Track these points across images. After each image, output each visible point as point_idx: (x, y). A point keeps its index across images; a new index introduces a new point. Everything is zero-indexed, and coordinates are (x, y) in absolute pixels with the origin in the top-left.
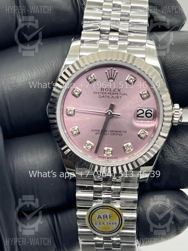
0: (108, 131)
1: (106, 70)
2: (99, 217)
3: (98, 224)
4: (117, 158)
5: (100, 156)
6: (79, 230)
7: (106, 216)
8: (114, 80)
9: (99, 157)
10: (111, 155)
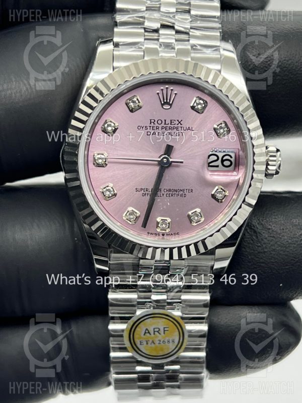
0: (162, 190)
1: (158, 89)
2: (147, 332)
3: (145, 343)
4: (178, 234)
7: (158, 330)
8: (171, 105)
9: (148, 233)
10: (168, 230)
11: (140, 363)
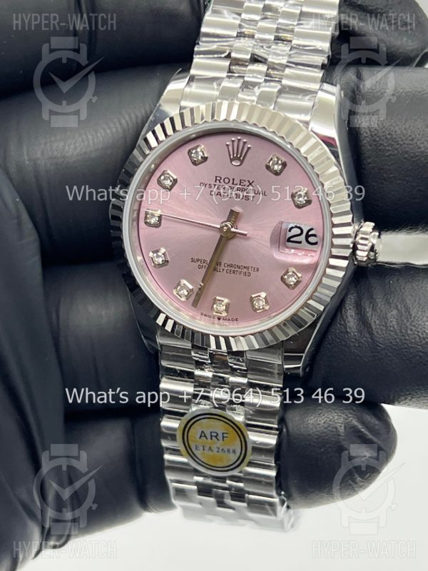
0: (223, 264)
1: (227, 140)
2: (203, 435)
3: (201, 448)
4: (237, 320)
5: (205, 313)
6: (167, 457)
7: (215, 435)
9: (202, 314)
10: (224, 314)
11: (197, 472)
